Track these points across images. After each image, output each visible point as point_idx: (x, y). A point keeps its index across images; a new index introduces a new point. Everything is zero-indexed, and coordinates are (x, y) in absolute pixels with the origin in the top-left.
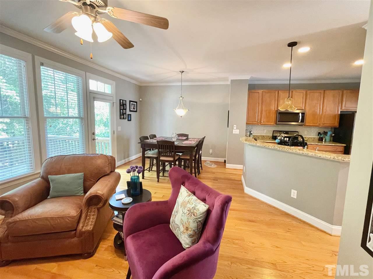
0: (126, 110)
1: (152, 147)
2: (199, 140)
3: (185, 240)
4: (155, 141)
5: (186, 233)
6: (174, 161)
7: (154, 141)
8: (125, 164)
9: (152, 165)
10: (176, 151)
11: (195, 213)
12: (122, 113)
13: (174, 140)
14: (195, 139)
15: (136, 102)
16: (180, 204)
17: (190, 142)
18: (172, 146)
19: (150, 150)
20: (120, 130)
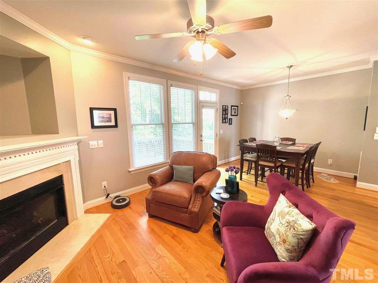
0: (227, 114)
1: (251, 150)
2: (311, 146)
3: (281, 252)
4: (255, 144)
5: (283, 246)
6: (276, 167)
7: (253, 144)
8: (225, 164)
9: (250, 168)
10: (277, 156)
11: (296, 227)
12: (224, 118)
13: (276, 144)
14: (305, 144)
15: (237, 106)
16: (277, 214)
17: (297, 148)
18: (274, 151)
19: (249, 153)
20: (222, 133)
